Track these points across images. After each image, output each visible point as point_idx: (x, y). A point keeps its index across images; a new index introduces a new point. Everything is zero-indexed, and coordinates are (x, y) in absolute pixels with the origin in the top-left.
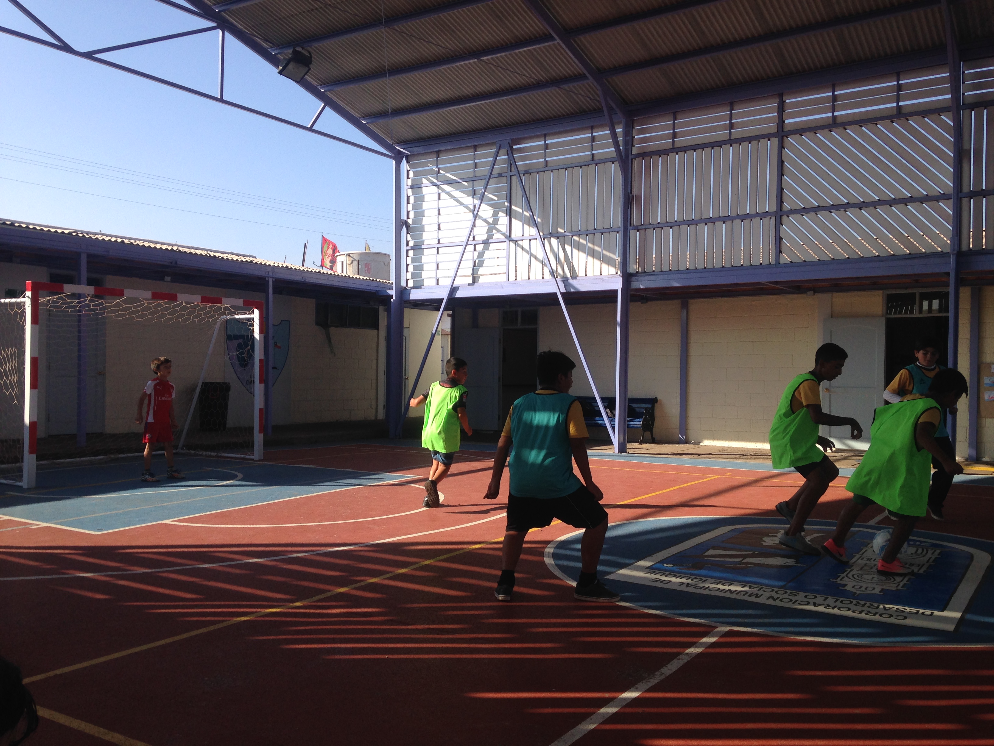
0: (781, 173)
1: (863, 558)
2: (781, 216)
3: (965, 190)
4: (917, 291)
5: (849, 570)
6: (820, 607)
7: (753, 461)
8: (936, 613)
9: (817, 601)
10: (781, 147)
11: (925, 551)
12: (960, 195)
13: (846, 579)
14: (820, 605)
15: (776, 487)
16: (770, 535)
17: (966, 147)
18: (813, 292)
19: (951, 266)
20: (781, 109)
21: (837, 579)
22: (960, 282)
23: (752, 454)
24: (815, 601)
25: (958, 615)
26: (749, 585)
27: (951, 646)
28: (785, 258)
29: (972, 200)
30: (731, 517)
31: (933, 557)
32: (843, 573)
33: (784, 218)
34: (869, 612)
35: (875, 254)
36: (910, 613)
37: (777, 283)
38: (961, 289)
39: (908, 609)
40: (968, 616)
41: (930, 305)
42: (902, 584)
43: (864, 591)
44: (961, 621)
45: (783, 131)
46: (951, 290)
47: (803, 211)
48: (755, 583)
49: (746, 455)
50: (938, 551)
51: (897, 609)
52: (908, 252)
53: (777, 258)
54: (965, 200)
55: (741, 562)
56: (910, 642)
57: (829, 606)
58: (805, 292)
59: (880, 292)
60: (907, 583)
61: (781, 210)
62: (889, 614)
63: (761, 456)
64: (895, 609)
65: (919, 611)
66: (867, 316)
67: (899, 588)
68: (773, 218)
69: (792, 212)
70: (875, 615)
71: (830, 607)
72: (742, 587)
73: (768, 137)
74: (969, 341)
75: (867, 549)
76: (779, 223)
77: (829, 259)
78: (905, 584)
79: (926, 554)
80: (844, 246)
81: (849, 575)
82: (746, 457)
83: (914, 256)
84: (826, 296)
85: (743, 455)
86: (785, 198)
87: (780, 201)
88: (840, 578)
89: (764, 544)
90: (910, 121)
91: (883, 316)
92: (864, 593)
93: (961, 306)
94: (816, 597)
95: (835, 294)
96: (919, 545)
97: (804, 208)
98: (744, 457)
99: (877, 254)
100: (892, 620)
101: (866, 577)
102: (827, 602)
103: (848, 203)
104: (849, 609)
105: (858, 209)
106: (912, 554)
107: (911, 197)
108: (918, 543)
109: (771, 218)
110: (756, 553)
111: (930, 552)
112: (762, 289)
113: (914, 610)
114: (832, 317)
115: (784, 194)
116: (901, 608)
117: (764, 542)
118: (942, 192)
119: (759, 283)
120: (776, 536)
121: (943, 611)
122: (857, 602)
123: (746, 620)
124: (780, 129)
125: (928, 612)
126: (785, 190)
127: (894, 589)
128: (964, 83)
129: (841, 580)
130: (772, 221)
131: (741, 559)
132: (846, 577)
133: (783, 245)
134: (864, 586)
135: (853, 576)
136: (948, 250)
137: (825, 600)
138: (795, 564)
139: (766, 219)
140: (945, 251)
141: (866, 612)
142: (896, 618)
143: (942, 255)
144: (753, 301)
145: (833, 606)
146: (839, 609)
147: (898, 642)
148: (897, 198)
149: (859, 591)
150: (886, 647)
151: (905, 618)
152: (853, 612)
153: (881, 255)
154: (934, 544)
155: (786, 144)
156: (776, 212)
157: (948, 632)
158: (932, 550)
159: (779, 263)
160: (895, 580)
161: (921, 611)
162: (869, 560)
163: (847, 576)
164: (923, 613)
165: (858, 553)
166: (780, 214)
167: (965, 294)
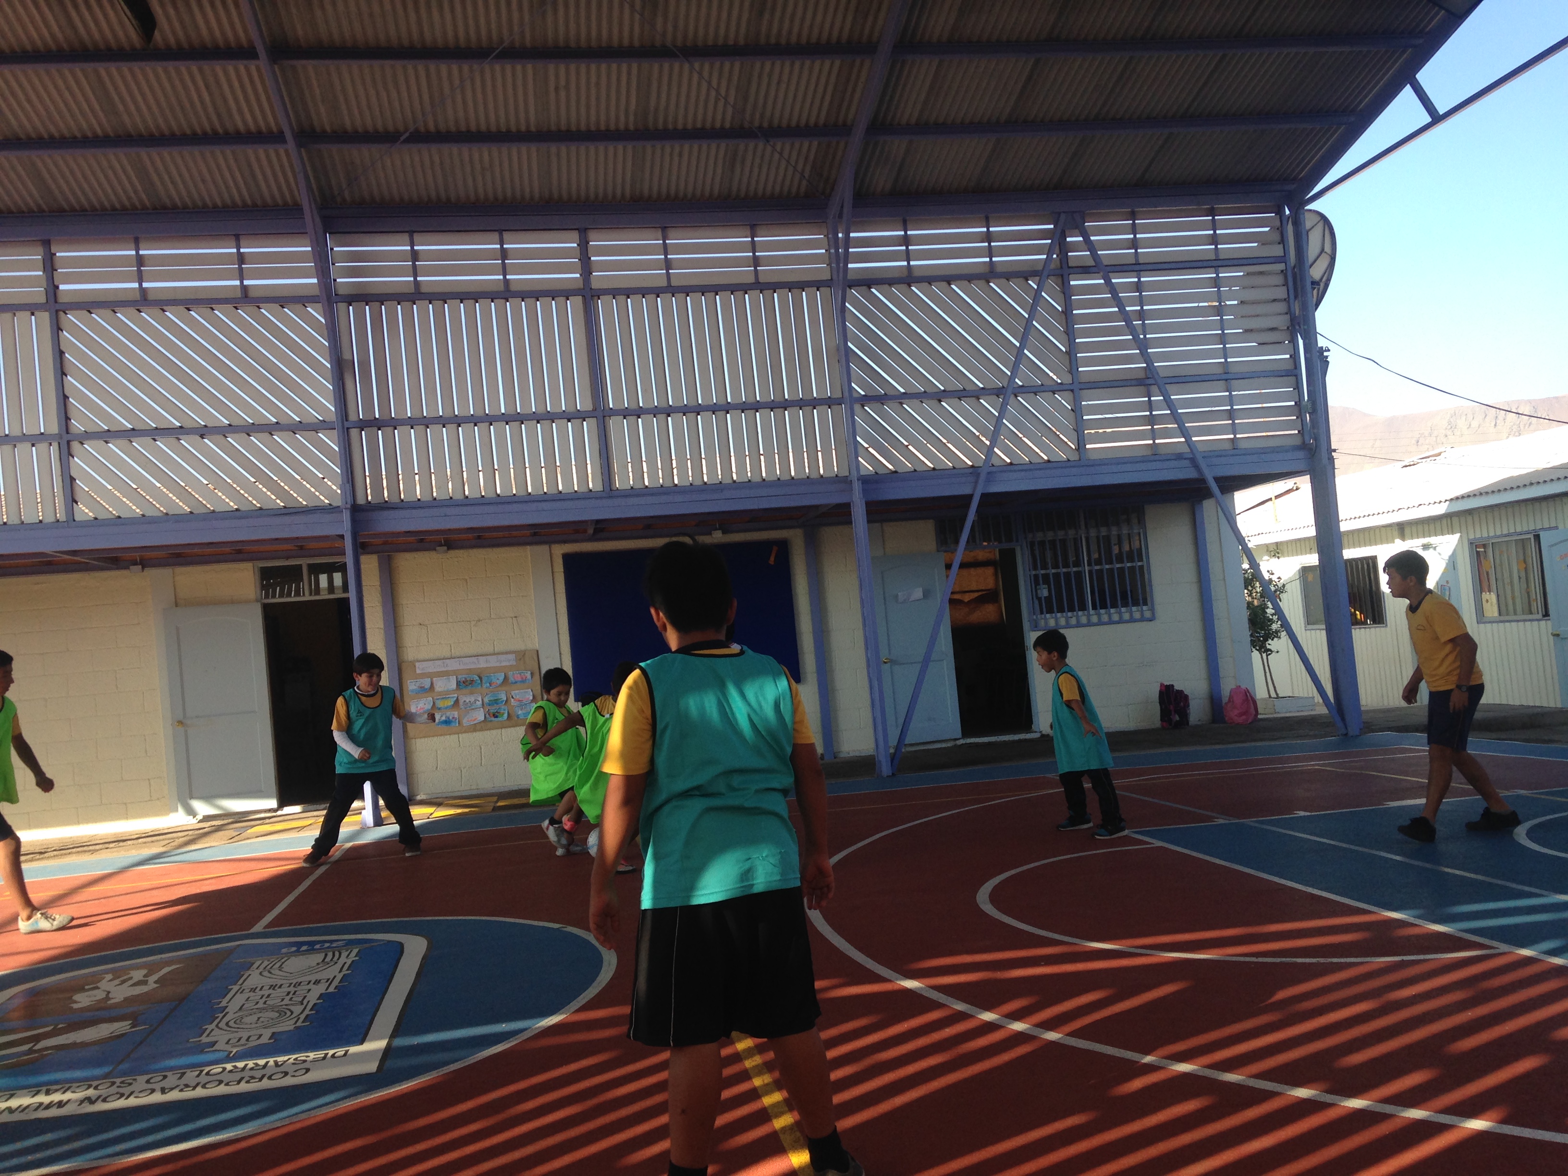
0: (61, 372)
1: (244, 990)
2: (68, 442)
3: (352, 417)
4: (304, 562)
5: (221, 1015)
6: (171, 1093)
7: (59, 860)
8: (353, 1049)
9: (166, 1084)
10: (57, 328)
11: (337, 954)
12: (347, 425)
13: (216, 1032)
14: (172, 1089)
15: (98, 899)
16: (87, 987)
17: (346, 356)
18: (140, 567)
19: (345, 526)
20: (50, 265)
21: (201, 1035)
22: (362, 547)
23: (57, 848)
24: (162, 1084)
25: (382, 1044)
26: (44, 1089)
27: (372, 1096)
28: (84, 511)
29: (363, 433)
30: (18, 970)
31: (349, 962)
32: (211, 1023)
33: (75, 445)
34: (253, 1078)
35: (232, 507)
36: (315, 1061)
37: (74, 553)
38: (364, 559)
39: (312, 1055)
40: (399, 1042)
41: (331, 581)
42: (303, 1017)
43: (245, 1045)
44: (387, 1052)
45: (56, 302)
46: (349, 560)
47: (107, 436)
48: (56, 1082)
49: (45, 852)
50: (355, 951)
51: (296, 1059)
52: (282, 504)
53: (70, 512)
54: (354, 432)
55: (31, 1051)
56: (315, 1108)
57: (187, 1086)
58: (127, 568)
59: (249, 565)
60: (310, 1013)
61: (68, 433)
62: (282, 1072)
63: (74, 850)
64: (291, 1061)
65: (328, 1054)
66: (233, 602)
67: (299, 1024)
68: (55, 445)
69: (88, 436)
70: (261, 1079)
71: (190, 1087)
72: (33, 1096)
73: (32, 309)
74: (382, 631)
75: (249, 972)
76: (66, 453)
77: (160, 514)
78: (307, 1016)
79: (338, 959)
80: (182, 493)
81: (220, 1025)
82: (46, 855)
83: (290, 512)
84: (164, 573)
85: (41, 853)
86: (72, 413)
87: (65, 418)
88: (205, 1034)
89: (75, 1006)
90: (262, 310)
91: (257, 601)
92: (247, 1046)
93: (365, 582)
94: (165, 1077)
95: (179, 570)
96: (328, 947)
97: (109, 431)
98: (42, 856)
99: (236, 507)
100: (289, 1081)
101: (247, 1020)
102: (184, 1081)
103: (181, 427)
104: (221, 1082)
105: (198, 438)
106: (318, 964)
107: (277, 423)
108: (327, 945)
109: (51, 444)
110: (60, 1026)
111: (344, 954)
112: (50, 563)
113: (320, 1054)
114: (177, 605)
115: (70, 407)
116: (302, 1056)
117: (76, 1002)
118: (321, 418)
119: (42, 553)
120: (98, 988)
121: (362, 1043)
122: (233, 1066)
123: (39, 1156)
124: (52, 299)
125: (340, 1052)
126: (70, 399)
127: (292, 1028)
128: (333, 264)
129: (208, 1035)
130: (54, 450)
131: (32, 1045)
132: (216, 1029)
133: (77, 489)
134: (245, 1035)
135: (227, 1024)
136: (338, 503)
137: (180, 1078)
138: (131, 1028)
139: (43, 446)
140: (335, 504)
141: (247, 1079)
142: (294, 1076)
143: (330, 509)
144: (35, 584)
145: (194, 1084)
146: (204, 1087)
147: (297, 1114)
148: (256, 423)
149: (236, 1046)
150: (278, 1128)
151: (308, 1070)
152: (227, 1084)
153: (242, 508)
154: (349, 940)
155: (63, 323)
156: (60, 436)
157: (368, 1075)
158: (347, 951)
159: (74, 521)
160: (292, 1013)
161: (331, 1052)
162: (253, 990)
163: (217, 1026)
164: (333, 1056)
165: (235, 984)
166: (66, 437)
167: (370, 564)
